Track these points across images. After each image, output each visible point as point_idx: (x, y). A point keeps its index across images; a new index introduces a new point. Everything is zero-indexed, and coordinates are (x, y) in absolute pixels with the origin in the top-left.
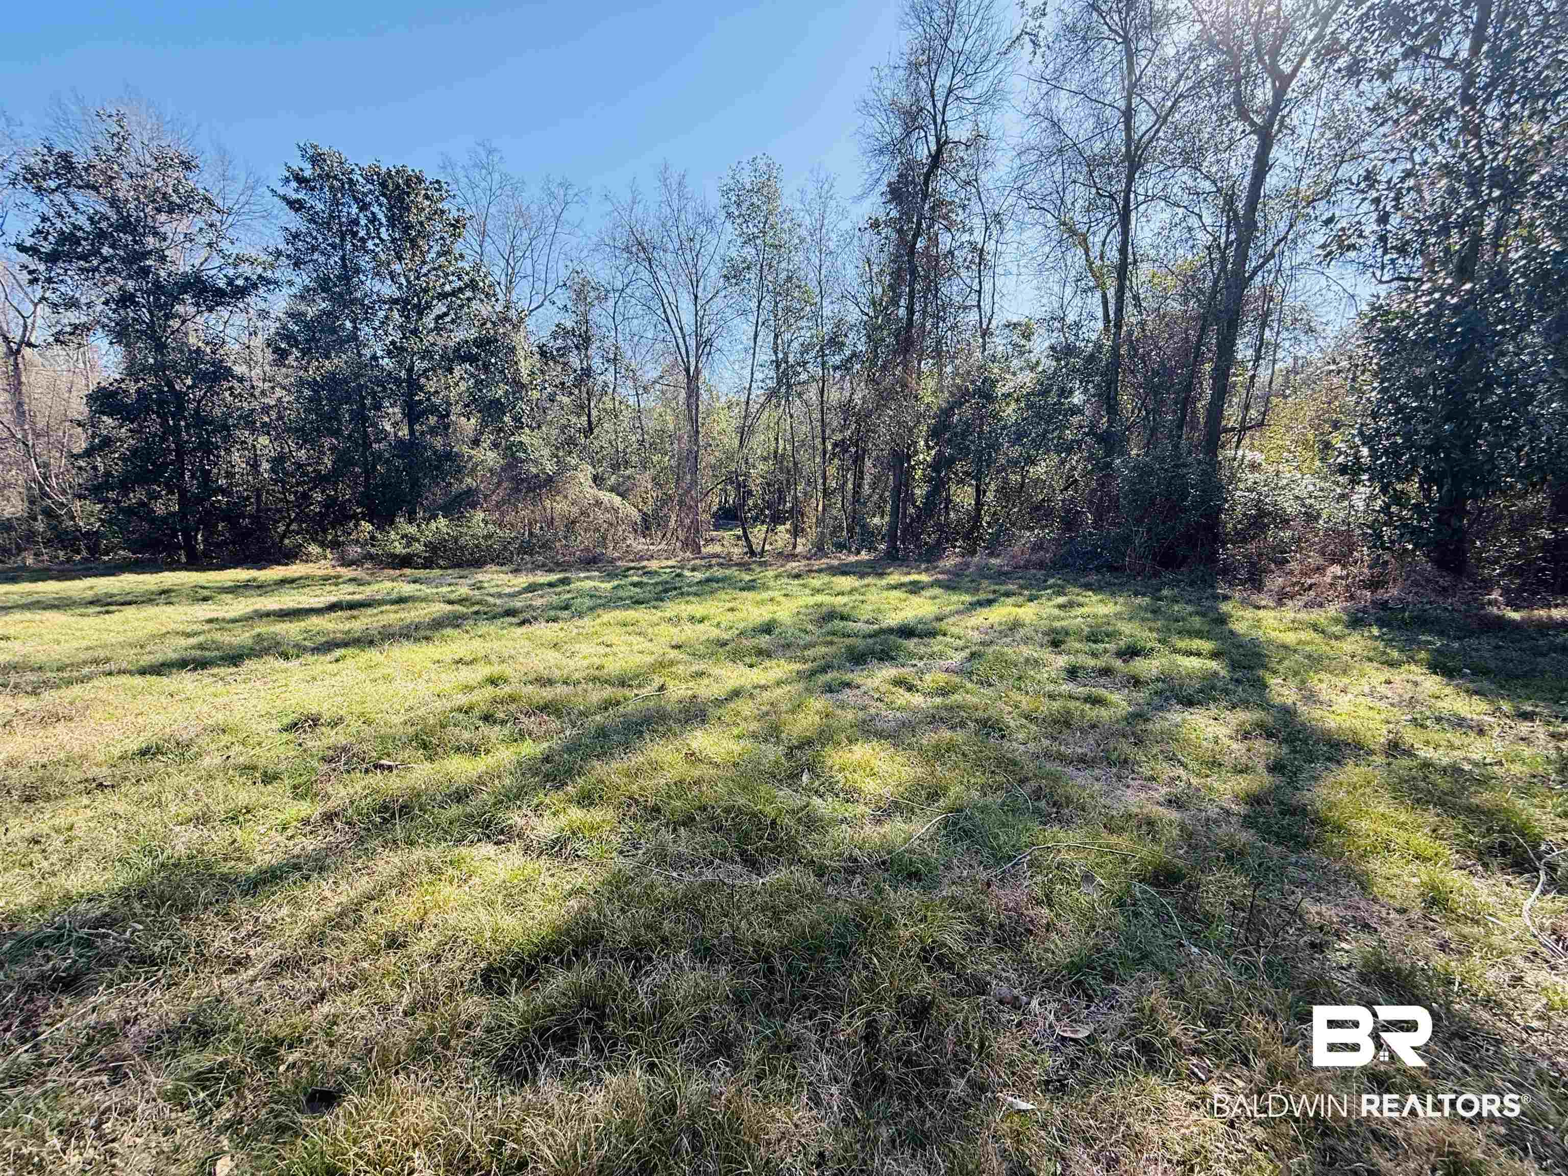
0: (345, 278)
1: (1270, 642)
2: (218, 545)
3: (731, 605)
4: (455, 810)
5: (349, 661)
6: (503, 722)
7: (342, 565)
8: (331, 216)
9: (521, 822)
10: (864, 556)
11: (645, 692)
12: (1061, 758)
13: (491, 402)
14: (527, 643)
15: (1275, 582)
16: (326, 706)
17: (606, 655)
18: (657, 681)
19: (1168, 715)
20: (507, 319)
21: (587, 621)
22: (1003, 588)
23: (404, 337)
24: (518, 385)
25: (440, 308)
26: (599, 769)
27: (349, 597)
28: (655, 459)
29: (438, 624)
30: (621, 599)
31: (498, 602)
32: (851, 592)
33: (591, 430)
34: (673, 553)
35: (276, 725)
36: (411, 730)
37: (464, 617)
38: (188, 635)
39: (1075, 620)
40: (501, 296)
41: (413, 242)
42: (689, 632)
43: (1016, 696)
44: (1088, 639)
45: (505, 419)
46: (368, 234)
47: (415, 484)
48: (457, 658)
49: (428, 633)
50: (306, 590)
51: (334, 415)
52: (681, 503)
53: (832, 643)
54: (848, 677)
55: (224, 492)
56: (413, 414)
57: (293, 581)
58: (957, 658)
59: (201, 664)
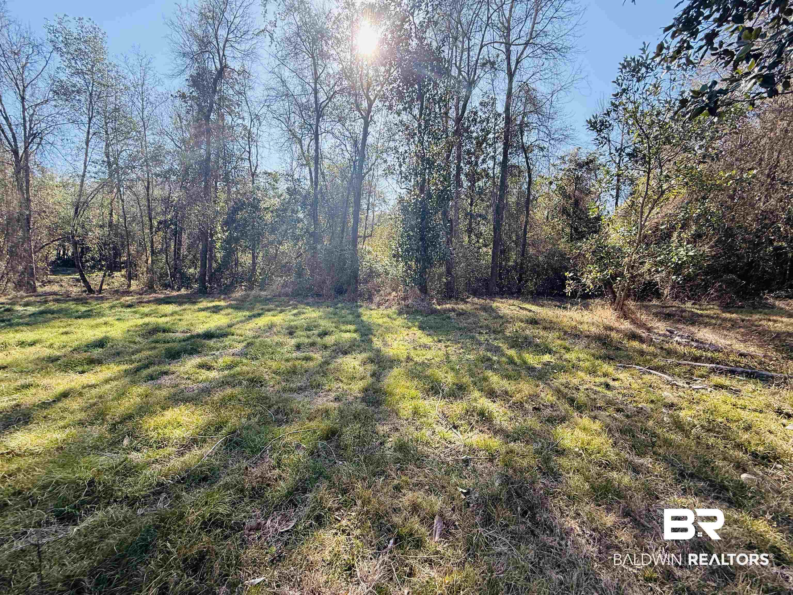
1: (374, 323)
3: (65, 330)
10: (183, 291)
12: (292, 390)
15: (377, 299)
19: (337, 360)
22: (267, 307)
32: (172, 314)
34: (4, 293)
39: (301, 321)
43: (269, 363)
44: (306, 330)
52: (12, 253)
53: (155, 348)
54: (166, 368)
58: (240, 347)
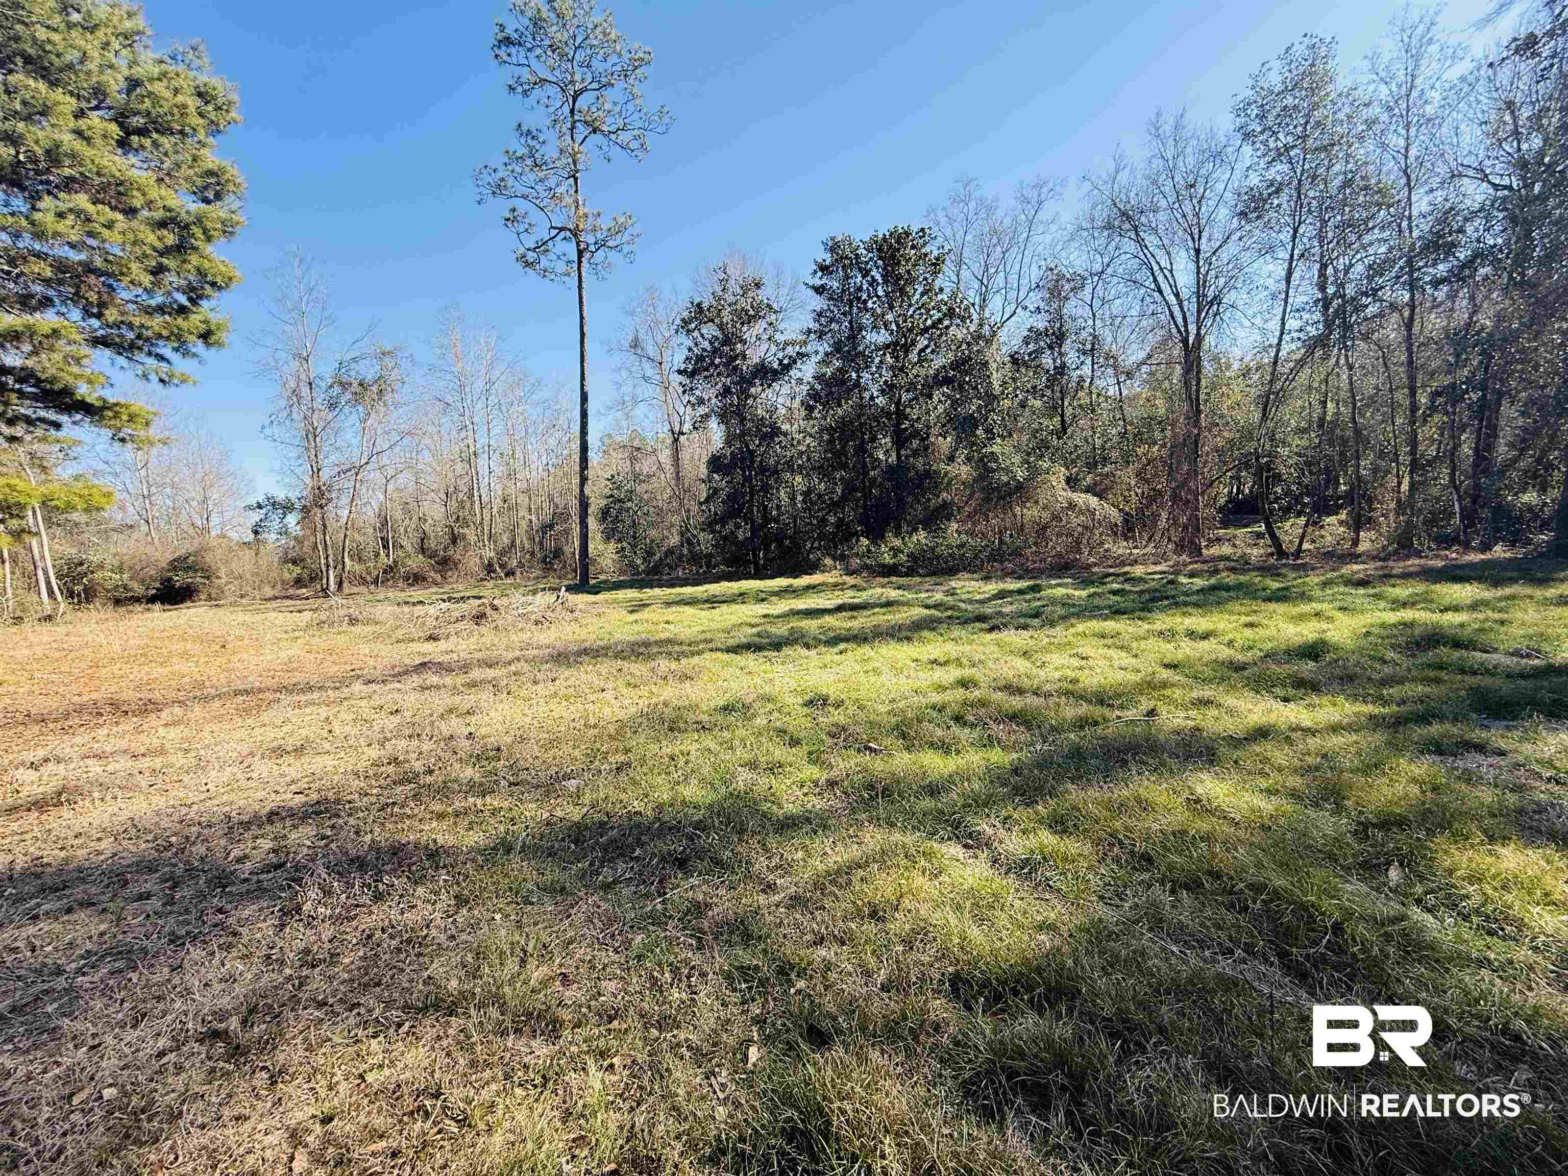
0: (852, 337)
2: (771, 560)
3: (1249, 619)
4: (927, 803)
5: (849, 653)
6: (973, 726)
7: (846, 574)
8: (844, 291)
9: (989, 831)
10: (1500, 552)
11: (1130, 714)
13: (965, 418)
14: (996, 649)
16: (832, 690)
17: (1081, 668)
18: (1146, 704)
20: (979, 337)
21: (1059, 630)
23: (895, 375)
24: (991, 398)
25: (922, 342)
26: (1074, 794)
27: (851, 601)
28: (1140, 451)
29: (919, 626)
30: (1098, 608)
31: (969, 607)
33: (1064, 430)
34: (1164, 557)
35: (800, 700)
36: (894, 720)
37: (939, 621)
38: (753, 626)
40: (975, 316)
41: (902, 291)
42: (1187, 649)
45: (978, 432)
46: (868, 296)
47: (900, 501)
48: (932, 657)
49: (909, 634)
50: (822, 594)
51: (843, 452)
52: (1175, 498)
55: (776, 521)
56: (900, 440)
57: (814, 587)
59: (759, 648)
